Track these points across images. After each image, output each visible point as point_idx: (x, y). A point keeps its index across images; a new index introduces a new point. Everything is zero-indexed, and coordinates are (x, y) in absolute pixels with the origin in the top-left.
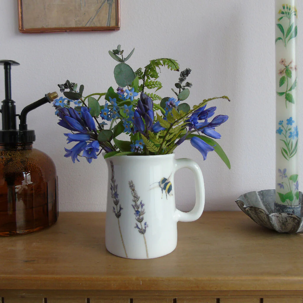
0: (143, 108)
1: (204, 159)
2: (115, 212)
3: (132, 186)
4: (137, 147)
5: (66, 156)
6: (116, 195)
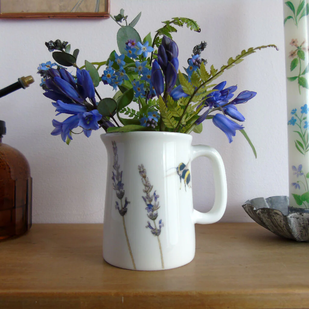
0: (166, 56)
2: (118, 208)
3: (143, 171)
4: (150, 120)
5: (54, 133)
6: (120, 185)
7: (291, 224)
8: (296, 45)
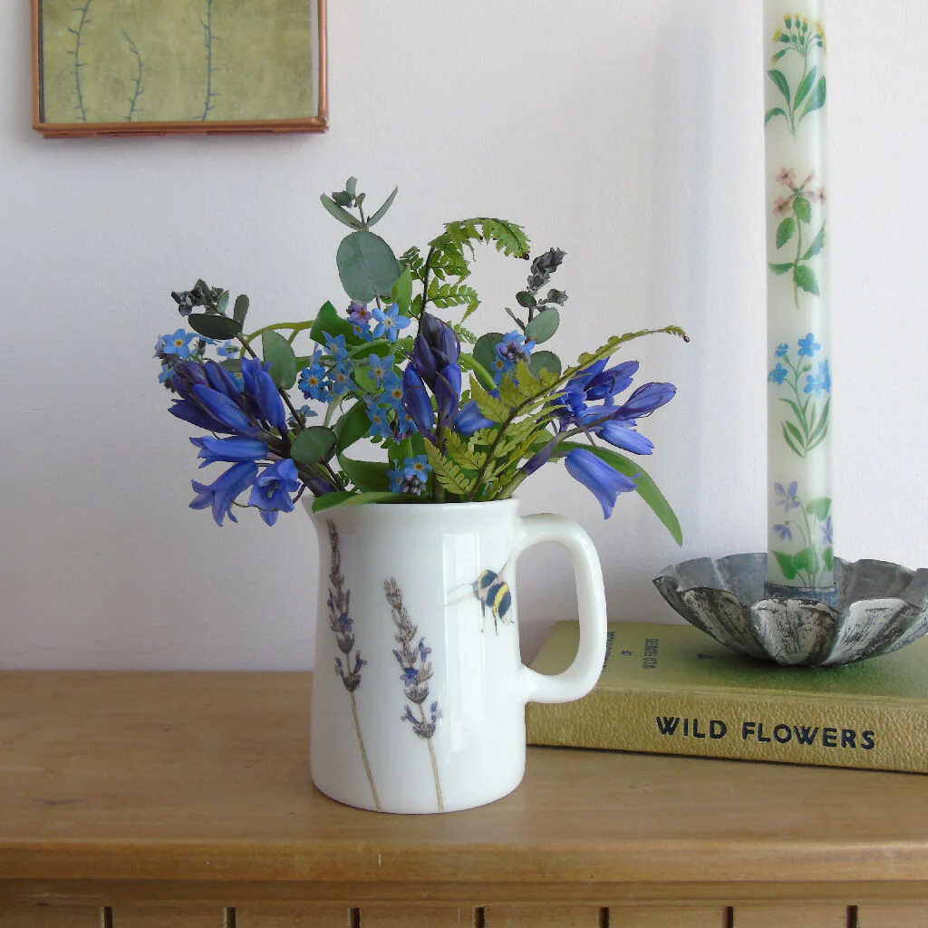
1: (607, 516)
2: (342, 673)
3: (395, 595)
4: (409, 477)
5: (196, 505)
6: (344, 623)
7: (760, 625)
8: (790, 185)
